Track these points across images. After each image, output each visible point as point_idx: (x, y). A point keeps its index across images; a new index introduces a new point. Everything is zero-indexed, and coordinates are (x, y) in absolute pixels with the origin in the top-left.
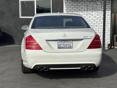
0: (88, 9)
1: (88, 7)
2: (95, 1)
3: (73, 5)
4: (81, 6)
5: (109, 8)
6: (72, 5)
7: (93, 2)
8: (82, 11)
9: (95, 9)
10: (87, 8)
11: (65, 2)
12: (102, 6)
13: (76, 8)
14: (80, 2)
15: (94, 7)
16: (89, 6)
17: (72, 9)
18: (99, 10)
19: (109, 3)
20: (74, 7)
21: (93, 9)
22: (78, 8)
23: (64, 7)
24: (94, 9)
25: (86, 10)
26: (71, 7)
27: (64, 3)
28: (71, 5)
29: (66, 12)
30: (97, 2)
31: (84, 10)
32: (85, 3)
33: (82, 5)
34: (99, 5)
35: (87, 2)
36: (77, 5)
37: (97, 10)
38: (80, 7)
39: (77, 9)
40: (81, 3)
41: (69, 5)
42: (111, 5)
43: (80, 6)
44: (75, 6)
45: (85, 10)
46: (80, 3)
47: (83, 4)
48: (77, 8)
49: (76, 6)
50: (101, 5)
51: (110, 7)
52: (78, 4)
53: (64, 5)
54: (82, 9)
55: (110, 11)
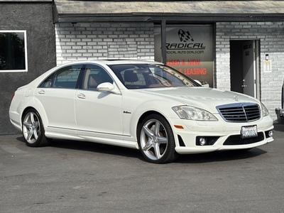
0: (110, 53)
1: (109, 50)
2: (123, 38)
3: (78, 44)
4: (94, 47)
5: (150, 52)
6: (76, 45)
7: (119, 40)
8: (98, 57)
9: (125, 53)
10: (108, 52)
11: (60, 39)
12: (137, 48)
13: (85, 51)
14: (92, 39)
15: (121, 49)
16: (111, 47)
17: (77, 52)
18: (132, 55)
19: (150, 42)
20: (80, 48)
21: (120, 53)
22: (89, 51)
23: (58, 47)
24: (122, 53)
25: (106, 55)
26: (73, 47)
27: (57, 40)
28: (74, 44)
29: (62, 59)
30: (127, 40)
31: (101, 55)
32: (103, 41)
33: (97, 45)
34: (133, 46)
35: (108, 40)
36: (87, 45)
37: (127, 56)
38: (93, 49)
39: (87, 52)
40: (94, 40)
41: (68, 44)
42: (153, 47)
43: (92, 46)
44: (82, 46)
45: (104, 55)
46: (92, 41)
47: (99, 43)
48: (87, 50)
49: (84, 47)
50: (136, 46)
51: (153, 50)
52: (89, 44)
53: (58, 43)
54: (98, 52)
55: (153, 58)
